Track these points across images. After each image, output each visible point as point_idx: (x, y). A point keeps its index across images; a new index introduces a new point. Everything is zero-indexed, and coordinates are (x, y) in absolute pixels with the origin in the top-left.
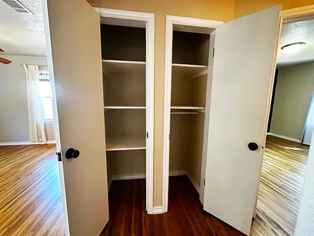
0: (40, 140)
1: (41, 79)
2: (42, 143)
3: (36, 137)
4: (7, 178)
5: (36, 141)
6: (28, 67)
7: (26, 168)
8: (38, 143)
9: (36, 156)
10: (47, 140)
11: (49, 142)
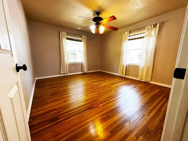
0: (123, 74)
1: (129, 39)
2: (123, 76)
3: (121, 72)
4: (108, 88)
5: (121, 74)
6: (124, 34)
7: (115, 87)
8: (121, 76)
9: (120, 82)
10: (126, 75)
11: (126, 77)
